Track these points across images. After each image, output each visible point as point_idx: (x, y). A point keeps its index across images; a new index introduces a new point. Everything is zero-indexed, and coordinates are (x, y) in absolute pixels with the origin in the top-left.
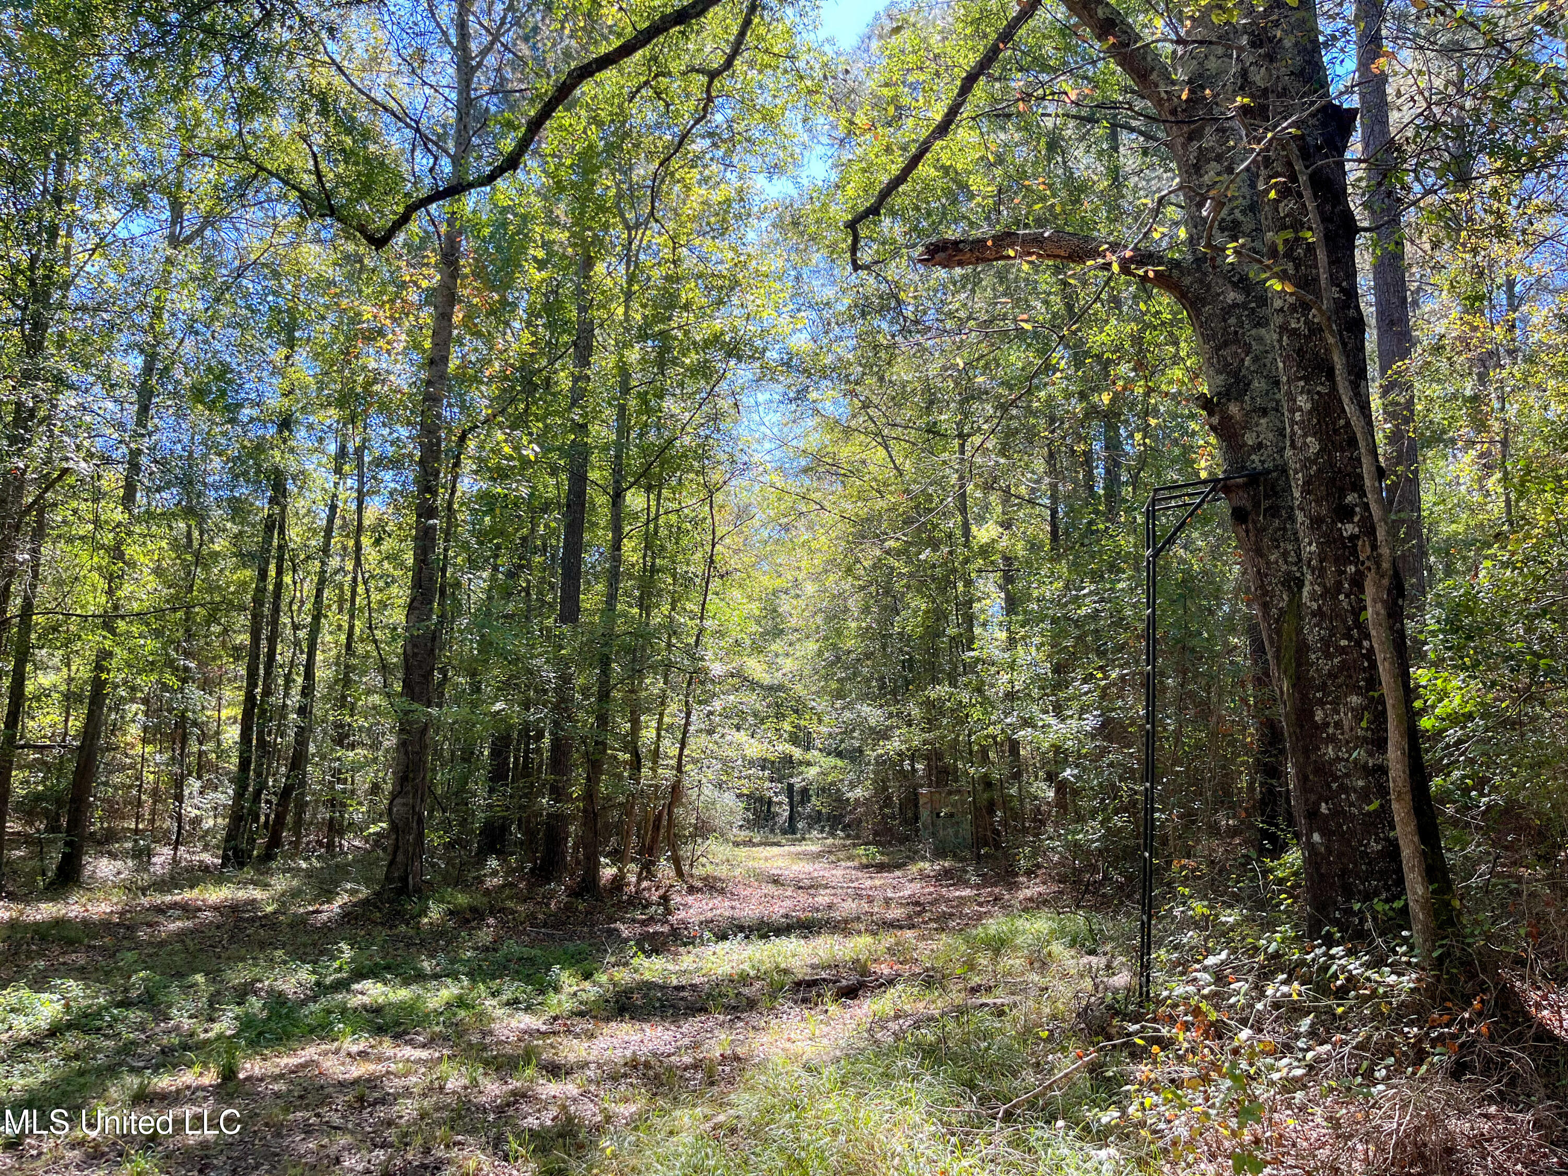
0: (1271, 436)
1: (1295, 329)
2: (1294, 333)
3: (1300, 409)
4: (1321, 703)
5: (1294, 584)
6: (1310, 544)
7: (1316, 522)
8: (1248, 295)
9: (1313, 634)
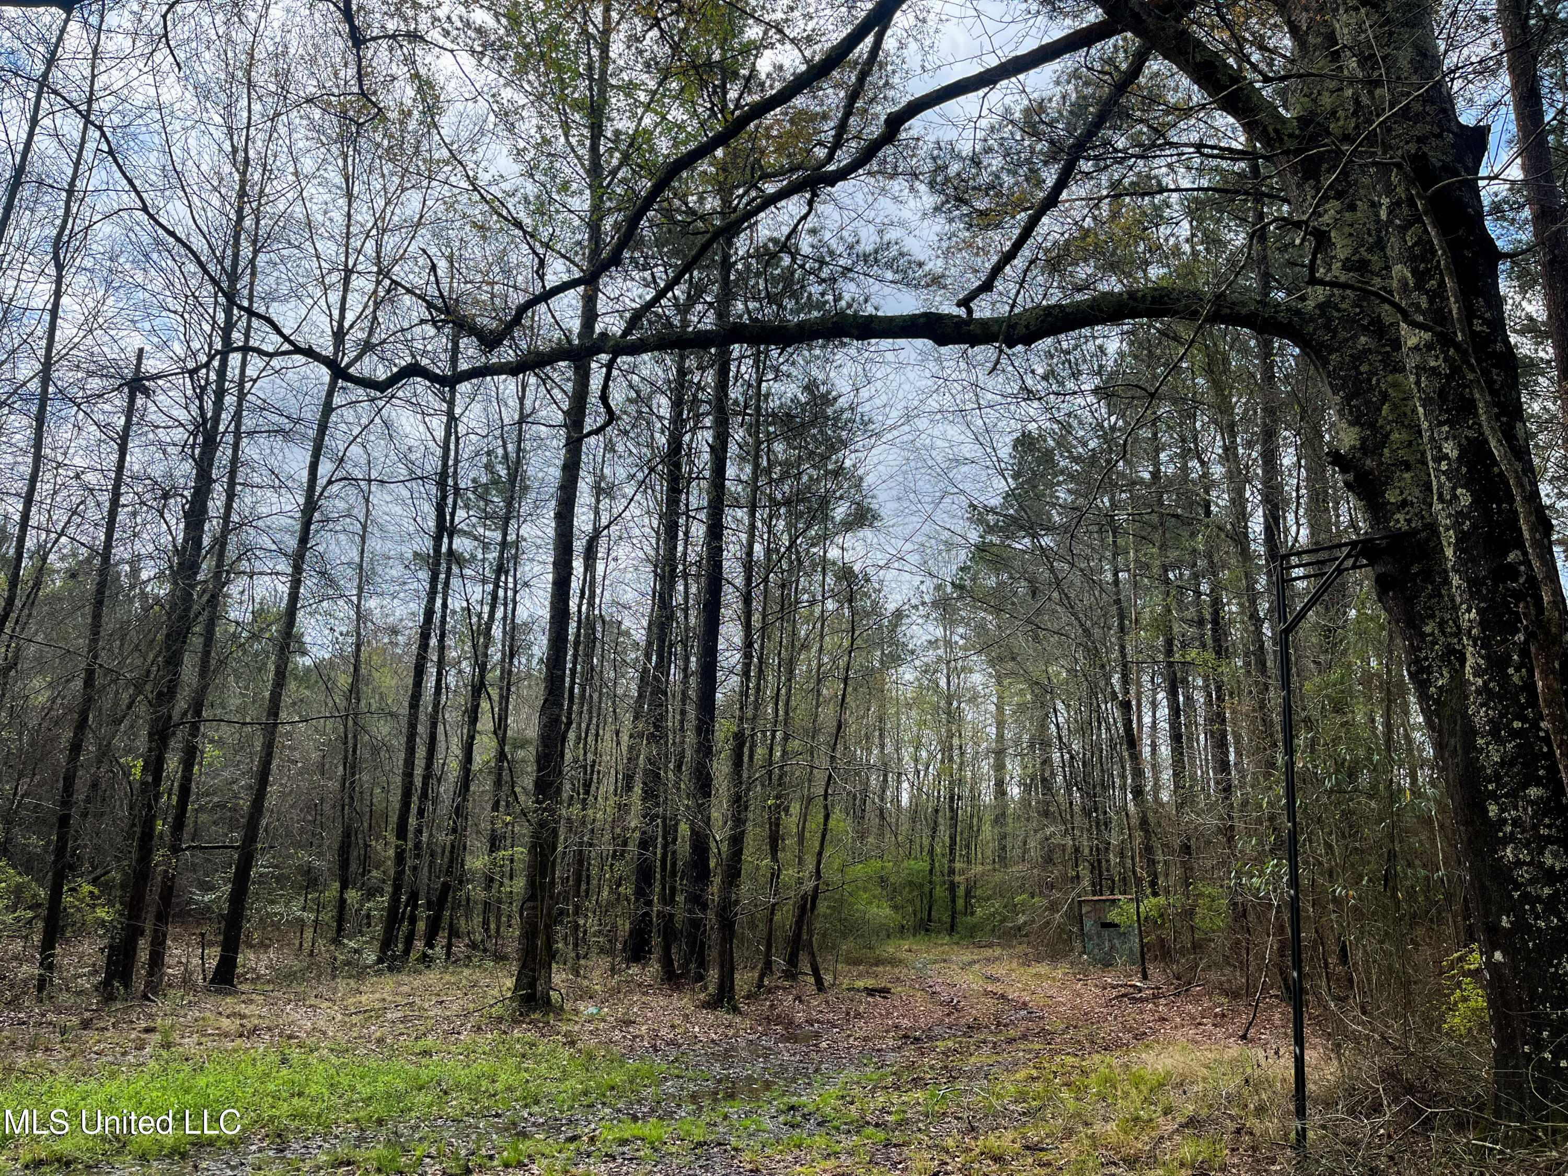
0: (1417, 492)
1: (1434, 368)
2: (1434, 371)
3: (1446, 457)
4: (1493, 796)
5: (1455, 657)
6: (1469, 611)
7: (1474, 584)
8: (1380, 340)
9: (1480, 716)
